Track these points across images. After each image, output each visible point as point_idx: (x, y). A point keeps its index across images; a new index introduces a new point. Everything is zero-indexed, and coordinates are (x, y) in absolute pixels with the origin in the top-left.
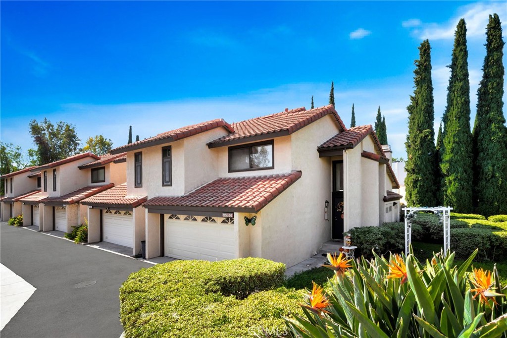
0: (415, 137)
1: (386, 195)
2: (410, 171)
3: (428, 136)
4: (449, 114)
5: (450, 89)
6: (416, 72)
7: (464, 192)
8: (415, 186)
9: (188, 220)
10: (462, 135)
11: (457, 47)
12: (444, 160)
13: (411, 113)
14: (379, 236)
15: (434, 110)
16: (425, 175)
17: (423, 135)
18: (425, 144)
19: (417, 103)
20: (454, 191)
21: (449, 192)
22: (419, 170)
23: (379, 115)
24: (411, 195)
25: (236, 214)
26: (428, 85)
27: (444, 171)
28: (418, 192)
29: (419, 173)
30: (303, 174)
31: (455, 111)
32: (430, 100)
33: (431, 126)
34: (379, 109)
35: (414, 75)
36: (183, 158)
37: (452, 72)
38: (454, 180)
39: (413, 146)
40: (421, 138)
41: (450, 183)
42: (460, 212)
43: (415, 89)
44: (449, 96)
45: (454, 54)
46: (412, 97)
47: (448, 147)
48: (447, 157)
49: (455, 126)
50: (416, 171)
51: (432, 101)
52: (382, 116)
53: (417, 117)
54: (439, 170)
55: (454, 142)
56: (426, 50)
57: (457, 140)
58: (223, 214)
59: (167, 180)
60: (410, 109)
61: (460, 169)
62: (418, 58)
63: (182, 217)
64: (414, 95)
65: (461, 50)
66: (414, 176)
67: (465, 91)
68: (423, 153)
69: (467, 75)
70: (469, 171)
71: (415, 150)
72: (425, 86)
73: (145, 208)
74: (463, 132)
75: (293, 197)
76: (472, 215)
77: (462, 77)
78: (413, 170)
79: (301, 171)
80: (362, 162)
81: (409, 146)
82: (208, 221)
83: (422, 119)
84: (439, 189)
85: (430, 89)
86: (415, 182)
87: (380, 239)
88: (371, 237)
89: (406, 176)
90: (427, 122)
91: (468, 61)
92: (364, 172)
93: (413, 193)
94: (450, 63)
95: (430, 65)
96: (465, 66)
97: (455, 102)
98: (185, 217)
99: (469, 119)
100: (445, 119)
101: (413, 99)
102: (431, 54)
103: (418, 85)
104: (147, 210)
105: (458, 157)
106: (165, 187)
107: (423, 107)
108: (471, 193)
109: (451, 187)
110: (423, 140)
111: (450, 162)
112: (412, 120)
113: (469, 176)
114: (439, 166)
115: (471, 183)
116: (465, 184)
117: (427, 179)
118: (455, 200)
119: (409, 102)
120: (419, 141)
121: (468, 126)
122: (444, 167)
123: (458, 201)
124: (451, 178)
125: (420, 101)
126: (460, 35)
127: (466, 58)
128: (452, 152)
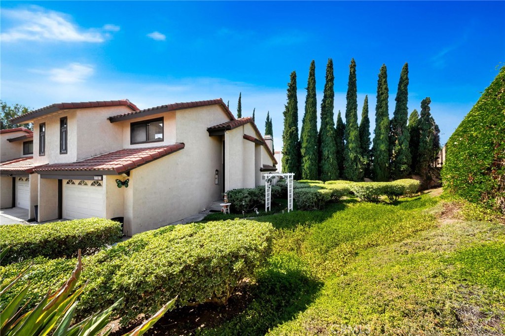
0: (287, 131)
1: (262, 167)
2: (285, 153)
3: (294, 131)
4: (305, 118)
5: (306, 102)
6: (288, 90)
7: (313, 167)
8: (287, 164)
9: (81, 184)
10: (312, 131)
11: (310, 77)
12: (303, 147)
13: (285, 116)
14: (246, 195)
15: (298, 115)
16: (292, 156)
17: (291, 130)
18: (293, 137)
19: (288, 110)
20: (308, 166)
21: (305, 166)
22: (289, 153)
23: (268, 117)
24: (285, 169)
25: (104, 177)
26: (294, 99)
27: (303, 154)
28: (289, 167)
29: (289, 155)
30: (185, 146)
31: (309, 117)
32: (296, 109)
33: (296, 125)
34: (268, 113)
35: (287, 92)
36: (76, 128)
37: (308, 92)
38: (308, 159)
39: (286, 137)
40: (290, 133)
41: (306, 161)
42: (311, 180)
43: (288, 101)
44: (306, 107)
45: (309, 82)
46: (286, 106)
47: (305, 138)
48: (304, 145)
49: (309, 126)
50: (288, 153)
51: (297, 110)
52: (270, 118)
53: (288, 119)
54: (300, 153)
55: (308, 136)
56: (294, 77)
57: (309, 134)
58: (95, 177)
59: (63, 149)
60: (285, 113)
61: (311, 153)
62: (290, 82)
63: (77, 182)
64: (287, 105)
65: (312, 79)
66: (286, 157)
67: (314, 104)
68: (291, 142)
69: (315, 95)
70: (316, 154)
71: (288, 140)
72: (293, 100)
73: (38, 174)
74: (313, 130)
75: (177, 164)
76: (317, 181)
77: (312, 96)
78: (286, 153)
79: (183, 143)
80: (243, 142)
81: (284, 138)
82: (96, 185)
83: (291, 120)
84: (300, 165)
85: (296, 102)
86: (287, 160)
87: (246, 197)
88: (239, 196)
89: (282, 157)
90: (294, 122)
91: (316, 86)
92: (245, 149)
93: (286, 168)
94: (307, 86)
95: (296, 86)
96: (314, 89)
97: (309, 111)
98: (78, 182)
99: (316, 122)
100: (304, 121)
101: (286, 107)
102: (297, 80)
103: (289, 98)
104: (39, 176)
105: (310, 145)
106: (62, 155)
107: (292, 113)
108: (317, 167)
109: (306, 164)
110: (291, 134)
111: (306, 148)
112: (286, 120)
113: (316, 157)
114: (300, 150)
115: (317, 161)
116: (314, 162)
117: (294, 158)
118: (308, 172)
119: (284, 110)
120: (288, 134)
121: (316, 126)
122: (303, 151)
123: (310, 172)
124: (306, 158)
125: (290, 109)
126: (312, 70)
127: (315, 85)
128: (307, 141)
